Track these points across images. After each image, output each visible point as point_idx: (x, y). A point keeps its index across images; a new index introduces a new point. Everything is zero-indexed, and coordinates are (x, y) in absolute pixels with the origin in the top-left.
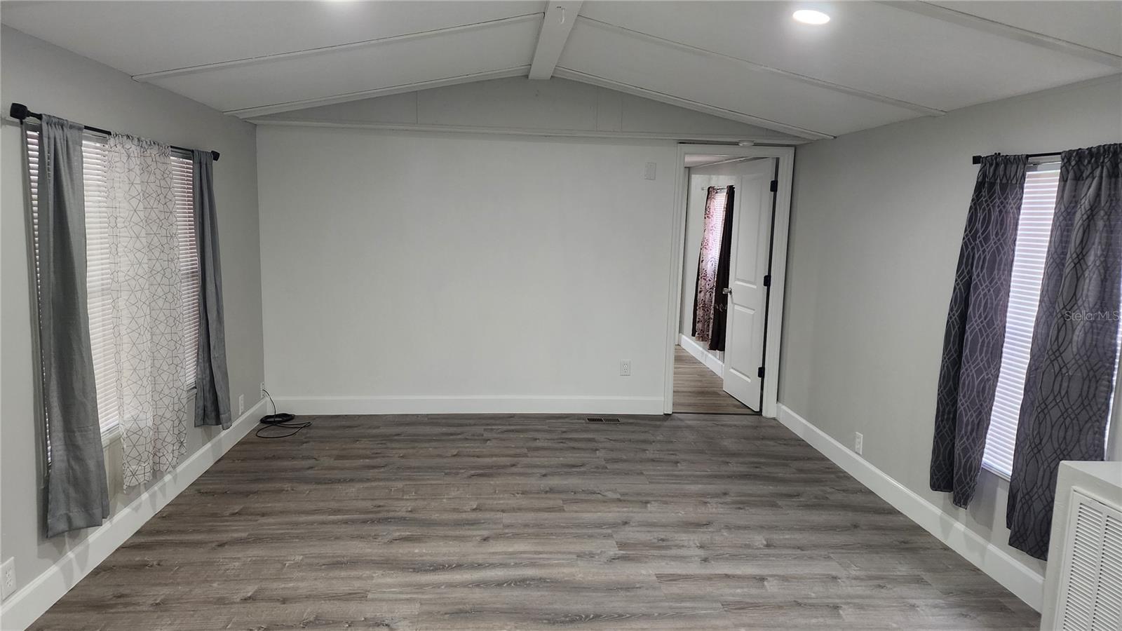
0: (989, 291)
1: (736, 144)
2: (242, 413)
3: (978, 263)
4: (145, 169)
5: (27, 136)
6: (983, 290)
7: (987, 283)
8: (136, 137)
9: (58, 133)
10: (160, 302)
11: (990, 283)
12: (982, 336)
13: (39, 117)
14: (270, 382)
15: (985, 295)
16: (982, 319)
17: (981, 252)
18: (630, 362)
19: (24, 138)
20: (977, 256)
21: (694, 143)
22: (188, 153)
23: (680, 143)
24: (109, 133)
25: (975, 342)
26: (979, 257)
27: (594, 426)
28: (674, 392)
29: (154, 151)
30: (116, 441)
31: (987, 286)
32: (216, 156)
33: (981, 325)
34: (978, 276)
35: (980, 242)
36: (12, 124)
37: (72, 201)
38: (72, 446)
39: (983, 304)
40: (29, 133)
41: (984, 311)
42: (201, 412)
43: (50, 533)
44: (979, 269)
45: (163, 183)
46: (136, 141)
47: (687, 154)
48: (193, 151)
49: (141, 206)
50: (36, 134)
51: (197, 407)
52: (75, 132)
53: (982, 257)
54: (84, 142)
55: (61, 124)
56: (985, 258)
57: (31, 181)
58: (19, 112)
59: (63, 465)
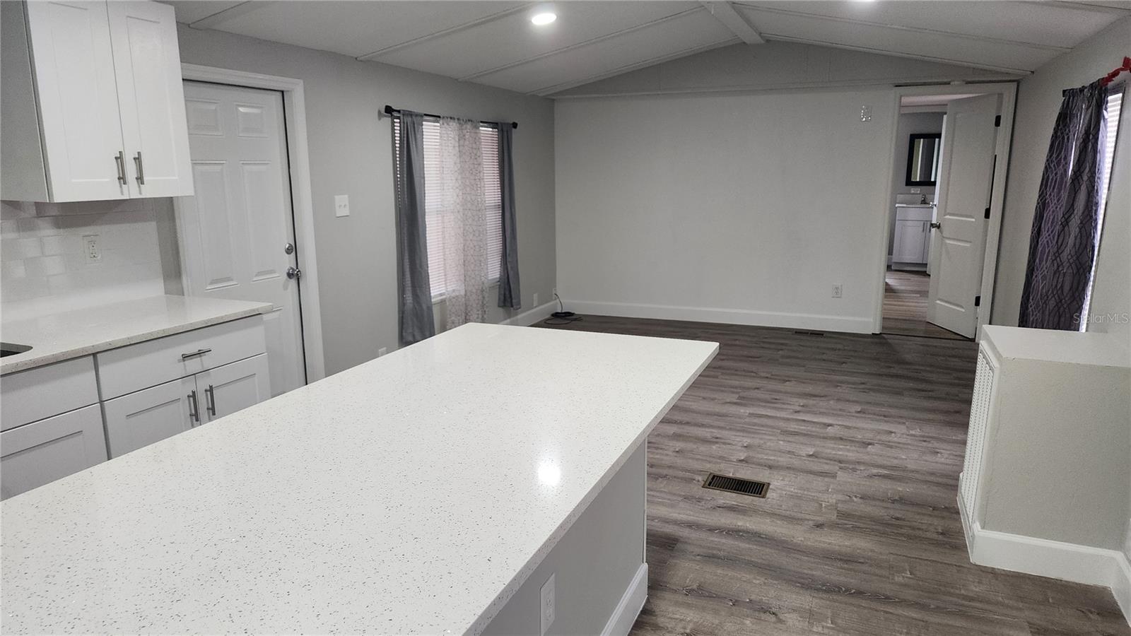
0: (1056, 208)
1: (949, 83)
2: (536, 307)
3: (1051, 183)
4: (462, 137)
5: (395, 122)
6: (1052, 207)
7: (1056, 201)
8: (456, 117)
9: (409, 119)
10: (470, 220)
11: (1058, 201)
12: (1048, 247)
13: (399, 111)
14: (560, 289)
15: (1053, 212)
16: (1050, 232)
17: (1054, 174)
18: (842, 286)
19: (393, 123)
20: (1051, 178)
21: (910, 85)
22: (494, 125)
23: (897, 86)
24: (439, 117)
25: (1043, 252)
26: (1052, 179)
27: (798, 336)
28: (883, 318)
29: (469, 126)
30: (442, 302)
31: (1055, 204)
32: (515, 125)
33: (1048, 238)
34: (1050, 195)
35: (1054, 165)
36: (386, 116)
37: (416, 158)
38: (416, 296)
39: (1051, 220)
40: (395, 120)
41: (1052, 226)
42: (502, 298)
43: (404, 341)
44: (1051, 190)
45: (474, 145)
46: (456, 120)
47: (904, 96)
48: (497, 123)
49: (458, 161)
50: (398, 121)
51: (500, 294)
52: (419, 118)
53: (1055, 179)
54: (424, 123)
55: (410, 114)
56: (1056, 179)
57: (396, 147)
58: (389, 110)
59: (411, 305)
